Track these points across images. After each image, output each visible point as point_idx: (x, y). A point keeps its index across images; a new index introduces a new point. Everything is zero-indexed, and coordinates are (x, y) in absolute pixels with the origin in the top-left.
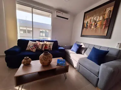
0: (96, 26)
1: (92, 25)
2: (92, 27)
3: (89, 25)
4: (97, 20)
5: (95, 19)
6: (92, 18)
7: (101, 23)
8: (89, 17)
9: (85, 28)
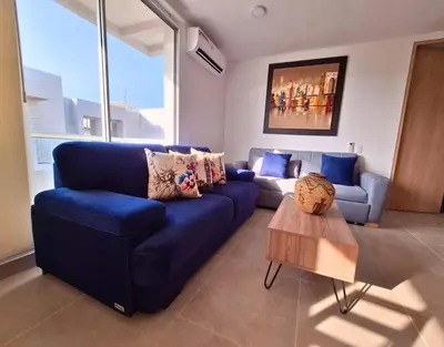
0: (306, 106)
1: (295, 102)
2: (298, 109)
3: (287, 101)
4: (309, 94)
5: (303, 88)
6: (296, 86)
7: (318, 101)
8: (286, 82)
9: (276, 111)
